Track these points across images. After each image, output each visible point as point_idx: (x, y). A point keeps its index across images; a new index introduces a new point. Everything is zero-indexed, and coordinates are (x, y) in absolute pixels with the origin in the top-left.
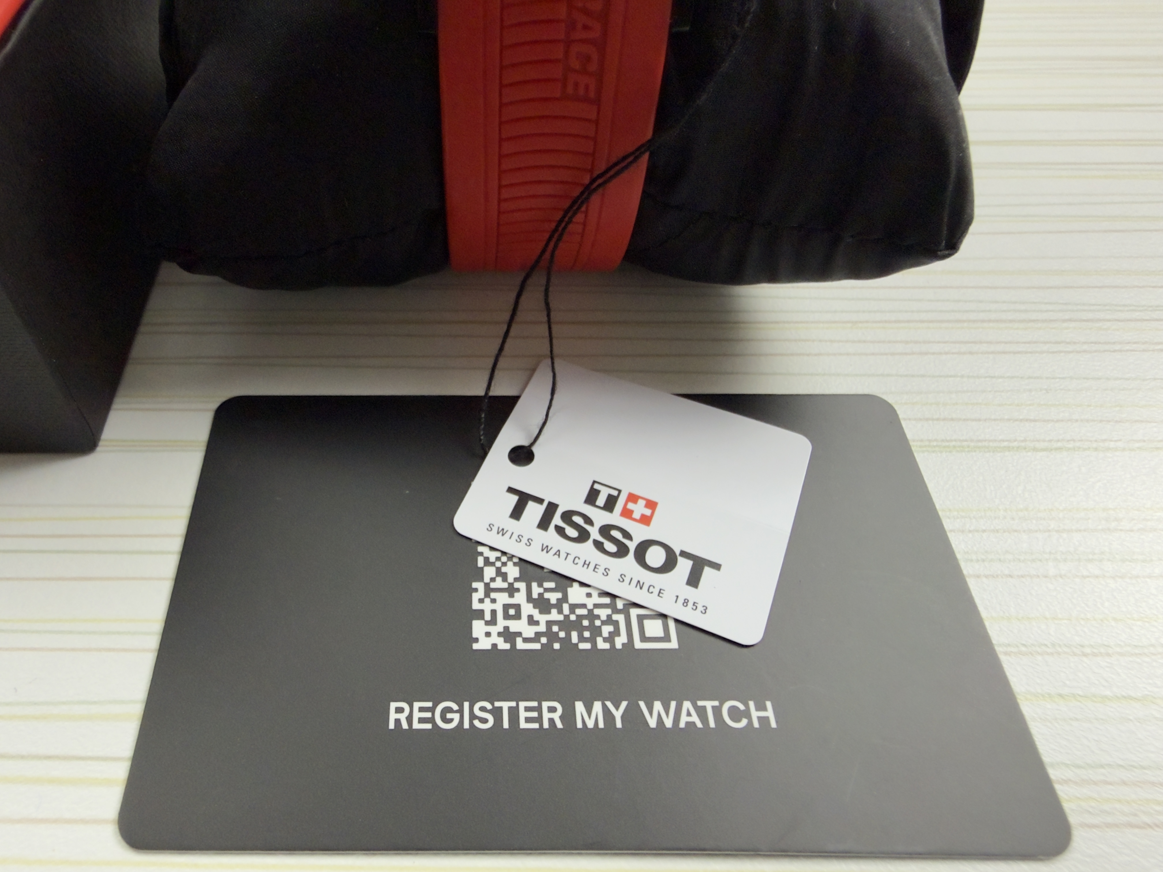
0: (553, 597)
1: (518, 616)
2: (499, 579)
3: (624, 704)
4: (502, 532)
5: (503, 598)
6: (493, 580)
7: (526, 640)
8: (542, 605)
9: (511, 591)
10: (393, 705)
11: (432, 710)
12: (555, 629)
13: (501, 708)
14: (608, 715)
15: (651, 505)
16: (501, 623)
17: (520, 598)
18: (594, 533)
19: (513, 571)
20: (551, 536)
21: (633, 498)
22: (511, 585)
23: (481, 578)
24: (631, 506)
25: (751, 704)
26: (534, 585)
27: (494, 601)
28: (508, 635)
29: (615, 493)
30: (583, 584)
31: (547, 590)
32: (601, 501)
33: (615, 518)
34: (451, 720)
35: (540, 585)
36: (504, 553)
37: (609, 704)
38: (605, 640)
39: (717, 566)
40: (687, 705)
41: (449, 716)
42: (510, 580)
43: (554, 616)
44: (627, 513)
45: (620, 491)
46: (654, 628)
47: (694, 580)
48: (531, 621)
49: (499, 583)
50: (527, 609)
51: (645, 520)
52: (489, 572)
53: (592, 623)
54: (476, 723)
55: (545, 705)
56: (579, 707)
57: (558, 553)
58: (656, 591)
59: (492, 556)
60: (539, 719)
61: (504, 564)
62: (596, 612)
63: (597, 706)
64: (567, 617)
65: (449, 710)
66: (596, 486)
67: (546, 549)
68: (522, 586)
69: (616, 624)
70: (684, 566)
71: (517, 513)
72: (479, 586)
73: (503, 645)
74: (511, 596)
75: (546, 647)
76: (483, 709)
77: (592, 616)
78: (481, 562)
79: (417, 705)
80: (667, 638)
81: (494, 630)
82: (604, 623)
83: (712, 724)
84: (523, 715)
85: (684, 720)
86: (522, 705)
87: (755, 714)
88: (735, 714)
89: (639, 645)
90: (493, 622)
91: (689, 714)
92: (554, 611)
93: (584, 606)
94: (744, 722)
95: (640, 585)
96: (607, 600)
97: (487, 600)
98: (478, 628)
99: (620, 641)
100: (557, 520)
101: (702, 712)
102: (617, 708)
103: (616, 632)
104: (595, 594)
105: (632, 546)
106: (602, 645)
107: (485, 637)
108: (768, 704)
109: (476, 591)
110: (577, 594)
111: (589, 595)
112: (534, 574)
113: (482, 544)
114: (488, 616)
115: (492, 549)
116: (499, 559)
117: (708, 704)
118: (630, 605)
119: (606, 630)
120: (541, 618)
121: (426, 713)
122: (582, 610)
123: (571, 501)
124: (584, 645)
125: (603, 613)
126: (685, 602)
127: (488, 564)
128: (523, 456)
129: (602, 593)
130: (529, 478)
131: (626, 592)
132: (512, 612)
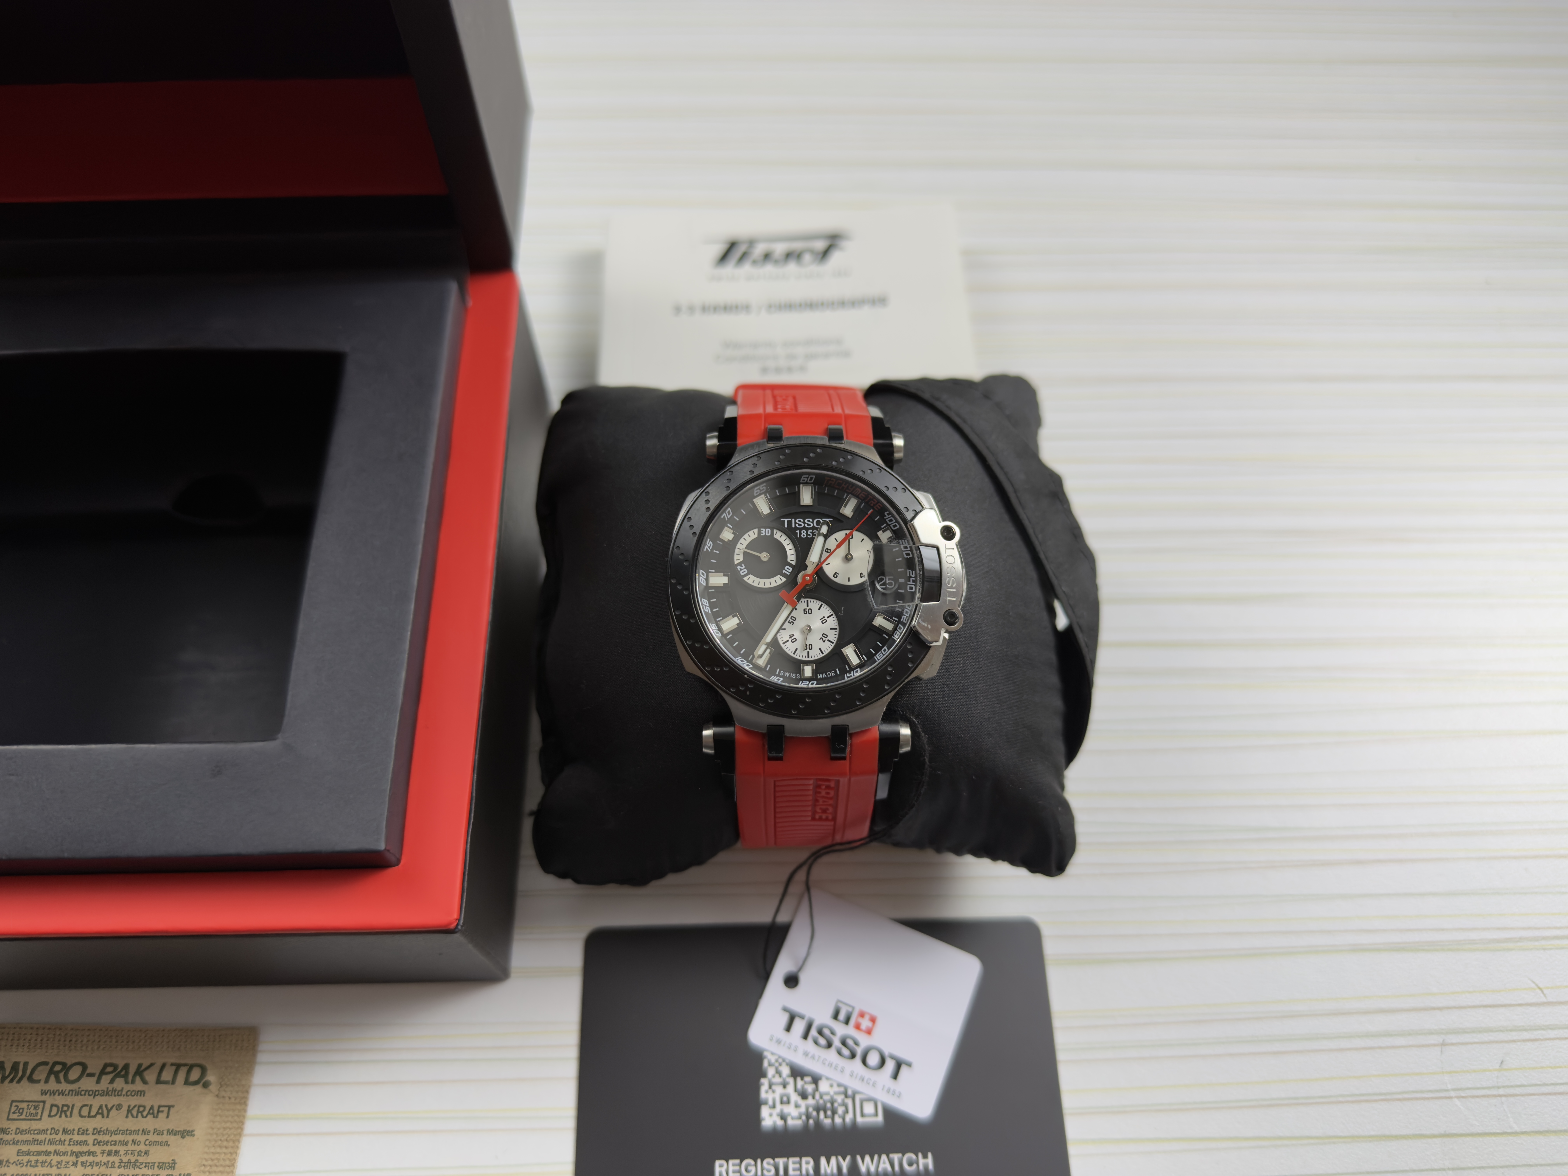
0: (810, 1088)
1: (788, 1102)
2: (777, 1076)
3: (848, 1158)
4: (779, 1042)
5: (779, 1090)
6: (773, 1077)
7: (793, 1118)
8: (804, 1096)
9: (784, 1085)
10: (717, 1163)
11: (740, 1165)
12: (810, 1110)
13: (779, 1163)
14: (840, 1167)
16: (779, 1106)
17: (790, 1089)
18: (837, 1043)
19: (786, 1071)
20: (809, 1044)
21: (862, 1015)
22: (784, 1080)
23: (765, 1076)
25: (920, 1156)
26: (799, 1079)
27: (774, 1092)
28: (783, 1117)
29: (850, 1009)
30: (827, 1079)
31: (806, 1083)
33: (850, 1030)
34: (750, 1171)
35: (802, 1079)
36: (780, 1057)
37: (840, 1158)
38: (840, 1117)
40: (884, 1157)
41: (749, 1168)
42: (784, 1076)
43: (810, 1101)
46: (869, 1108)
48: (797, 1106)
49: (777, 1079)
50: (795, 1097)
52: (771, 1072)
53: (832, 1104)
54: (765, 1172)
55: (804, 1159)
56: (823, 1161)
57: (813, 1057)
58: (871, 1083)
59: (773, 1059)
60: (800, 1169)
61: (780, 1065)
62: (836, 1097)
63: (833, 1160)
64: (817, 1102)
65: (749, 1164)
68: (791, 1080)
69: (846, 1106)
71: (788, 1028)
72: (763, 1080)
73: (780, 1123)
74: (785, 1087)
75: (806, 1126)
76: (768, 1164)
77: (833, 1102)
78: (765, 1064)
79: (731, 1162)
80: (876, 1114)
81: (774, 1113)
82: (840, 1105)
83: (897, 1168)
84: (791, 1166)
85: (881, 1166)
86: (791, 1160)
87: (921, 1161)
88: (911, 1163)
89: (860, 1120)
90: (774, 1107)
91: (884, 1163)
92: (810, 1098)
93: (827, 1094)
94: (915, 1166)
95: (862, 1079)
96: (841, 1090)
97: (770, 1091)
98: (765, 1112)
99: (849, 1118)
101: (892, 1163)
102: (844, 1159)
103: (847, 1111)
104: (835, 1085)
106: (838, 1120)
107: (769, 1119)
108: (930, 1155)
109: (763, 1084)
110: (824, 1086)
111: (831, 1086)
112: (797, 1073)
113: (767, 1050)
114: (770, 1102)
115: (773, 1054)
116: (777, 1061)
117: (896, 1157)
118: (855, 1093)
119: (841, 1110)
120: (803, 1103)
121: (737, 1168)
122: (826, 1098)
123: (822, 1017)
124: (827, 1122)
125: (839, 1098)
126: (888, 1091)
127: (770, 1065)
128: (792, 981)
129: (839, 1085)
130: (795, 999)
131: (853, 1085)
132: (785, 1099)
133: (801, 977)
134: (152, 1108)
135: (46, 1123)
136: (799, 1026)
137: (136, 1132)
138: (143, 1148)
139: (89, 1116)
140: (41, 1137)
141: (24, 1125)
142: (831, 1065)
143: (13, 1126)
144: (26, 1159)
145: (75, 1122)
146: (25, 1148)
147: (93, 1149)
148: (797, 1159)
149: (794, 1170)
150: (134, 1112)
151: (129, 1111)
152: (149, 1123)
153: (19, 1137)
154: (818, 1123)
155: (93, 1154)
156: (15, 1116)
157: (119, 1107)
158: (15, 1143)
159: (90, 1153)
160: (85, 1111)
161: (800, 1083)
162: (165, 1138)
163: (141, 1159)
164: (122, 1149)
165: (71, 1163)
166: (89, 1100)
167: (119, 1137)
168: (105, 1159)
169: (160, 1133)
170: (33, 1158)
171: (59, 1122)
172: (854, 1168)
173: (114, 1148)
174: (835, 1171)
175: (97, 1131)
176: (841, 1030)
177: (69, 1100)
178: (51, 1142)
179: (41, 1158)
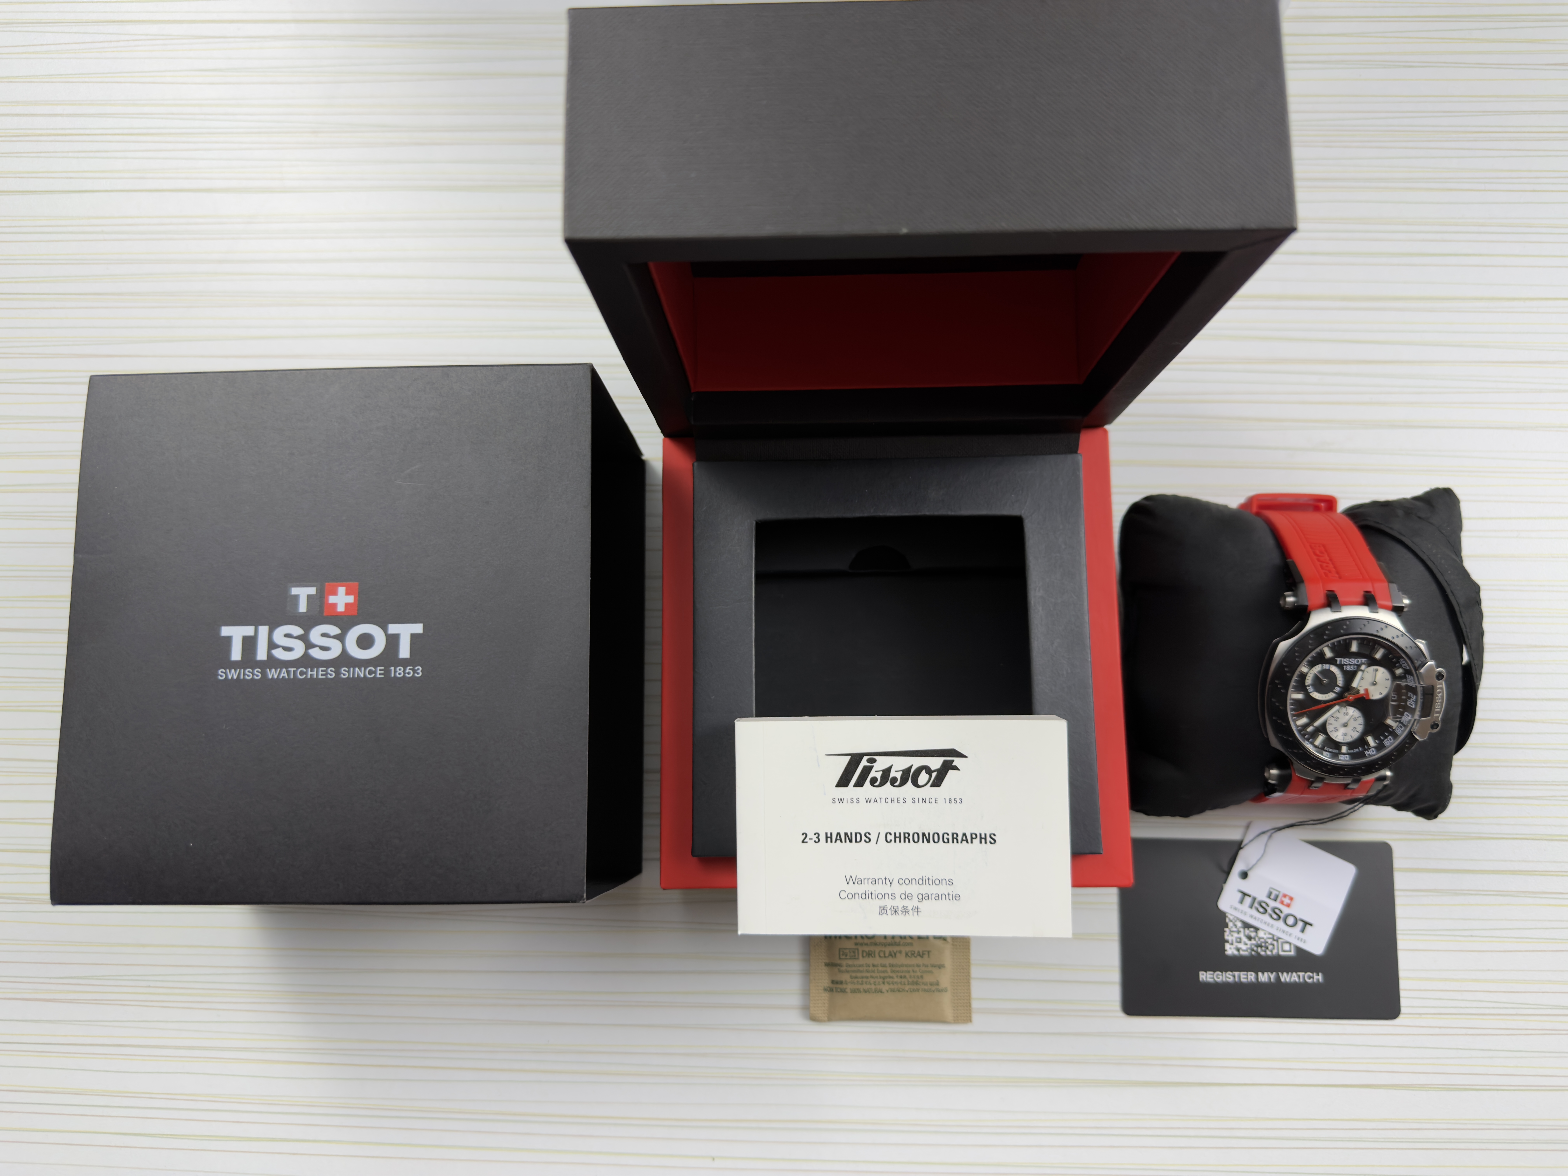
0: (1253, 935)
1: (1240, 942)
2: (1234, 927)
3: (1274, 973)
4: (1236, 909)
5: (1236, 935)
6: (1232, 927)
7: (1244, 951)
8: (1250, 938)
9: (1239, 932)
10: (1201, 973)
11: (1213, 975)
12: (1253, 946)
13: (1235, 975)
14: (1270, 978)
15: (1291, 899)
16: (1235, 944)
17: (1242, 935)
18: (1269, 910)
19: (1239, 924)
21: (1285, 896)
22: (1238, 930)
23: (1227, 927)
24: (1283, 899)
25: (1315, 974)
26: (1246, 929)
27: (1232, 936)
28: (1238, 950)
30: (1263, 930)
31: (1251, 932)
32: (1272, 897)
34: (1219, 978)
35: (1248, 930)
36: (1236, 917)
37: (1269, 974)
38: (1270, 951)
39: (1311, 925)
40: (1294, 974)
41: (1219, 976)
42: (1238, 927)
43: (1253, 942)
44: (1282, 903)
46: (1287, 947)
47: (1303, 931)
48: (1246, 944)
49: (1234, 929)
50: (1244, 939)
51: (1288, 906)
52: (1230, 924)
53: (1265, 944)
54: (1228, 979)
55: (1249, 973)
56: (1260, 974)
57: (1255, 918)
58: (1289, 934)
59: (1231, 918)
60: (1247, 978)
61: (1236, 921)
62: (1267, 940)
63: (1265, 974)
64: (1257, 942)
65: (1219, 975)
66: (1272, 890)
67: (1251, 916)
68: (1242, 930)
69: (1273, 945)
70: (1300, 924)
72: (1226, 929)
73: (1236, 953)
74: (1238, 934)
75: (1251, 955)
76: (1229, 975)
77: (1266, 942)
78: (1227, 920)
79: (1208, 972)
81: (1233, 947)
82: (1270, 944)
83: (1302, 981)
84: (1242, 976)
85: (1293, 979)
86: (1242, 973)
88: (1310, 978)
89: (1281, 953)
90: (1232, 944)
91: (1294, 977)
92: (1253, 940)
93: (1263, 938)
95: (1283, 932)
96: (1271, 936)
97: (1230, 935)
98: (1227, 946)
99: (1275, 951)
100: (1256, 905)
101: (1299, 977)
102: (1272, 974)
103: (1274, 949)
104: (1267, 933)
105: (1282, 915)
106: (1269, 953)
107: (1230, 950)
108: (1320, 974)
109: (1226, 932)
110: (1261, 934)
111: (1265, 934)
112: (1246, 926)
113: (1228, 913)
114: (1230, 941)
115: (1231, 915)
116: (1234, 919)
117: (1301, 974)
118: (1279, 938)
119: (1270, 947)
120: (1249, 942)
121: (1212, 976)
122: (1263, 940)
123: (1262, 896)
124: (1263, 953)
125: (1270, 941)
126: (1298, 939)
127: (1231, 921)
128: (1244, 875)
129: (1270, 934)
130: (1246, 886)
131: (1278, 934)
132: (1238, 940)
133: (1250, 874)
136: (1248, 900)
142: (1265, 923)
148: (1245, 973)
149: (1244, 978)
154: (1258, 954)
161: (1247, 931)
172: (1278, 978)
174: (1266, 980)
176: (1272, 904)
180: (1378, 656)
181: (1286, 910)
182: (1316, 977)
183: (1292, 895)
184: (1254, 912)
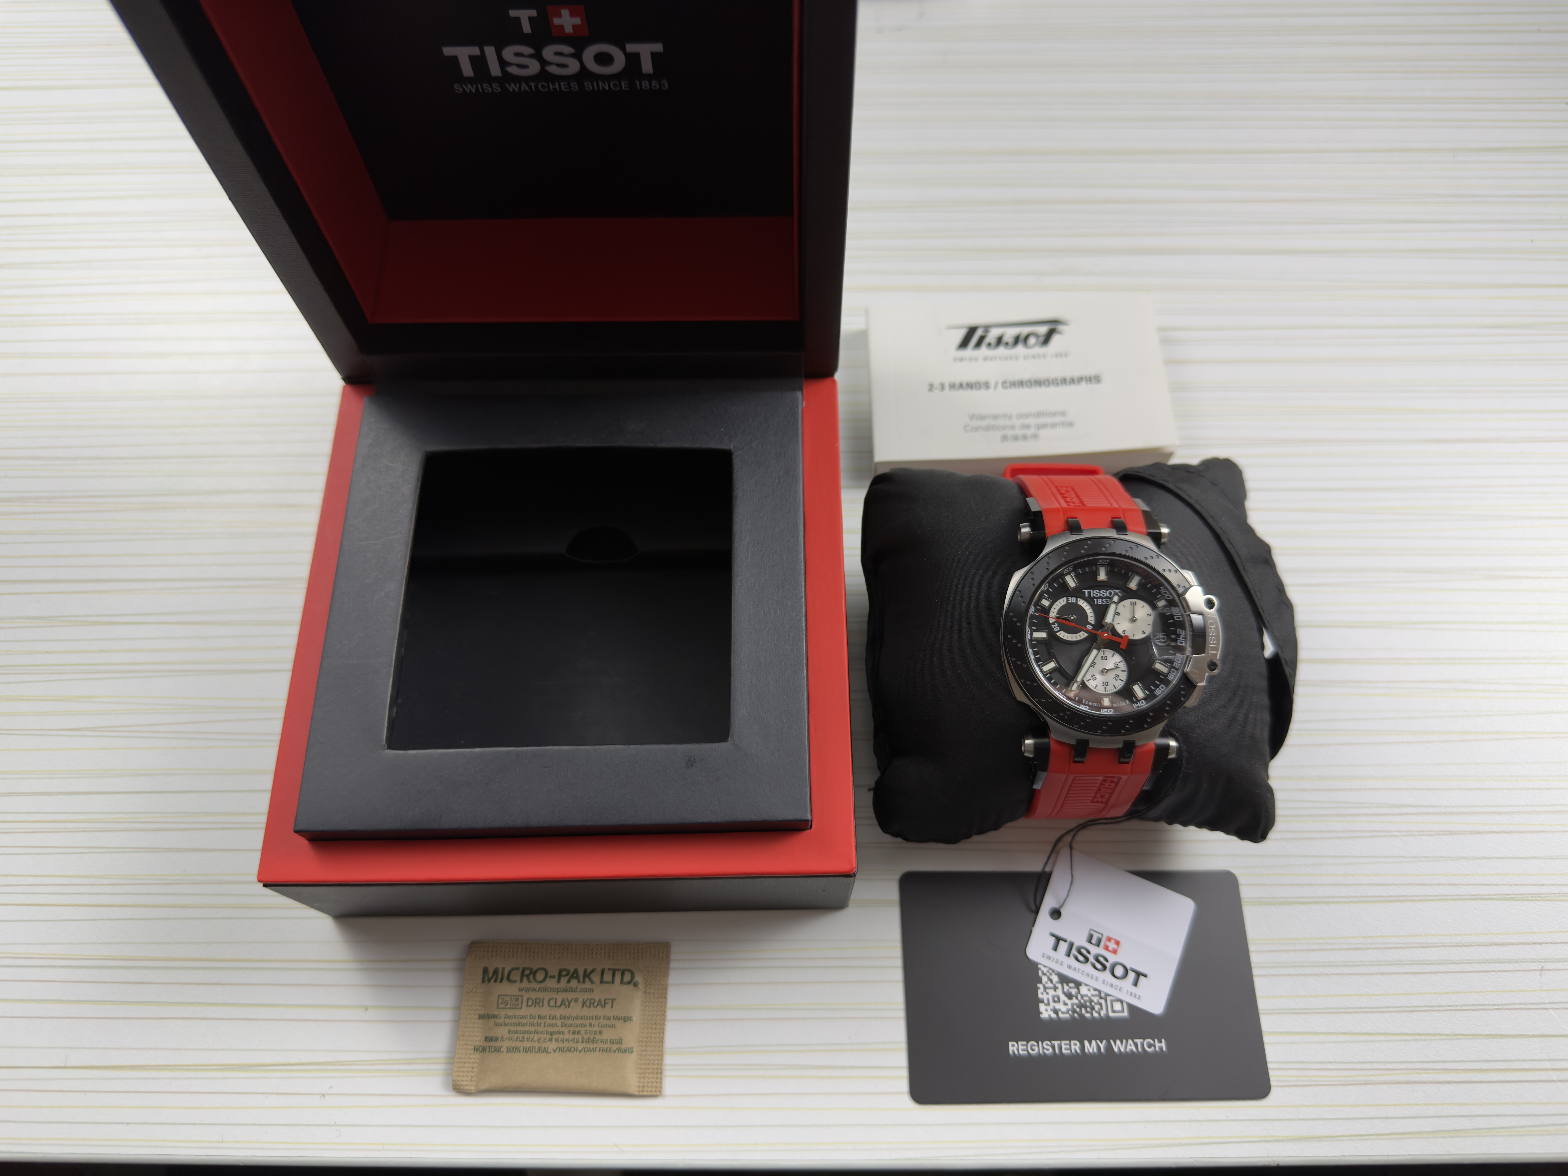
0: (1074, 991)
1: (1059, 1001)
2: (1049, 982)
3: (1104, 1041)
4: (1049, 958)
5: (1051, 992)
6: (1047, 983)
7: (1063, 1013)
8: (1070, 996)
9: (1055, 989)
10: (1010, 1043)
11: (1026, 1045)
12: (1075, 1007)
13: (1054, 1044)
14: (1099, 1048)
15: (1118, 943)
16: (1052, 1004)
17: (1059, 992)
18: (1091, 959)
19: (1055, 979)
21: (1109, 939)
22: (1054, 985)
23: (1041, 982)
24: (1108, 943)
25: (1156, 1040)
26: (1065, 985)
27: (1047, 993)
28: (1056, 1011)
30: (1086, 985)
31: (1070, 988)
33: (1100, 951)
35: (1068, 985)
36: (1050, 969)
37: (1099, 1042)
38: (1096, 1012)
39: (1145, 976)
40: (1130, 1041)
41: (1034, 1048)
42: (1054, 982)
43: (1075, 1001)
44: (1106, 948)
45: (1102, 935)
46: (1117, 1006)
47: (1135, 984)
48: (1066, 1004)
49: (1049, 985)
50: (1063, 998)
51: (1115, 952)
52: (1044, 979)
53: (1091, 1003)
54: (1045, 1051)
55: (1072, 1042)
56: (1086, 1043)
57: (1075, 969)
58: (1118, 988)
59: (1045, 970)
60: (1070, 1049)
61: (1051, 974)
62: (1093, 998)
63: (1094, 1043)
64: (1080, 1001)
65: (1034, 1045)
66: (1092, 932)
67: (1070, 967)
68: (1059, 986)
69: (1101, 1005)
70: (1132, 975)
71: (1055, 948)
72: (1040, 985)
73: (1054, 1016)
74: (1055, 991)
75: (1073, 1018)
76: (1047, 1045)
77: (1091, 1001)
78: (1040, 974)
79: (1020, 1043)
80: (1123, 1011)
81: (1049, 1008)
82: (1096, 1004)
83: (1140, 1049)
84: (1064, 1047)
85: (1129, 1048)
86: (1063, 1042)
88: (1150, 1046)
89: (1111, 1014)
90: (1048, 1004)
91: (1131, 1045)
92: (1074, 998)
93: (1087, 996)
94: (1153, 1048)
95: (1112, 986)
96: (1097, 993)
97: (1045, 993)
98: (1042, 1007)
99: (1103, 1013)
100: (1074, 952)
101: (1136, 1045)
102: (1101, 1042)
103: (1102, 1009)
104: (1092, 990)
105: (1108, 965)
106: (1095, 1015)
107: (1046, 1012)
108: (1163, 1040)
109: (1039, 988)
110: (1084, 990)
111: (1089, 990)
112: (1064, 979)
113: (1040, 964)
114: (1046, 1001)
115: (1045, 966)
116: (1048, 972)
117: (1139, 1041)
118: (1107, 995)
119: (1097, 1007)
120: (1069, 1002)
121: (1025, 1047)
122: (1086, 998)
123: (1080, 941)
124: (1088, 1015)
125: (1095, 999)
126: (1131, 994)
127: (1044, 974)
128: (1056, 914)
129: (1095, 990)
130: (1060, 927)
131: (1106, 989)
132: (1056, 999)
133: (1063, 911)
134: (600, 1001)
135: (525, 1011)
137: (591, 1018)
138: (597, 1029)
139: (555, 1006)
140: (524, 1021)
141: (510, 1013)
142: (1088, 975)
143: (503, 1013)
144: (515, 1036)
145: (545, 1011)
146: (513, 1028)
147: (562, 1029)
148: (1068, 1042)
149: (1066, 1049)
150: (588, 1004)
151: (584, 1003)
152: (599, 1011)
153: (507, 1021)
154: (1081, 1016)
155: (563, 1033)
156: (503, 1006)
157: (576, 1000)
158: (506, 1025)
159: (559, 1033)
160: (552, 1003)
161: (1066, 988)
162: (612, 1022)
163: (597, 1037)
164: (583, 1030)
165: (547, 1039)
166: (554, 995)
167: (579, 1022)
168: (571, 1037)
169: (609, 1019)
170: (521, 1036)
171: (534, 1011)
172: (1109, 1048)
173: (577, 1029)
174: (1095, 1050)
175: (563, 1017)
177: (540, 995)
178: (532, 1025)
179: (526, 1036)
180: (1133, 585)
181: (1112, 958)
182: (1157, 1045)
183: (1118, 939)
184: (1072, 961)
